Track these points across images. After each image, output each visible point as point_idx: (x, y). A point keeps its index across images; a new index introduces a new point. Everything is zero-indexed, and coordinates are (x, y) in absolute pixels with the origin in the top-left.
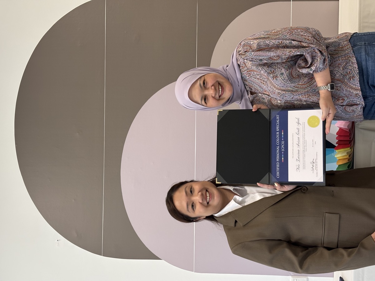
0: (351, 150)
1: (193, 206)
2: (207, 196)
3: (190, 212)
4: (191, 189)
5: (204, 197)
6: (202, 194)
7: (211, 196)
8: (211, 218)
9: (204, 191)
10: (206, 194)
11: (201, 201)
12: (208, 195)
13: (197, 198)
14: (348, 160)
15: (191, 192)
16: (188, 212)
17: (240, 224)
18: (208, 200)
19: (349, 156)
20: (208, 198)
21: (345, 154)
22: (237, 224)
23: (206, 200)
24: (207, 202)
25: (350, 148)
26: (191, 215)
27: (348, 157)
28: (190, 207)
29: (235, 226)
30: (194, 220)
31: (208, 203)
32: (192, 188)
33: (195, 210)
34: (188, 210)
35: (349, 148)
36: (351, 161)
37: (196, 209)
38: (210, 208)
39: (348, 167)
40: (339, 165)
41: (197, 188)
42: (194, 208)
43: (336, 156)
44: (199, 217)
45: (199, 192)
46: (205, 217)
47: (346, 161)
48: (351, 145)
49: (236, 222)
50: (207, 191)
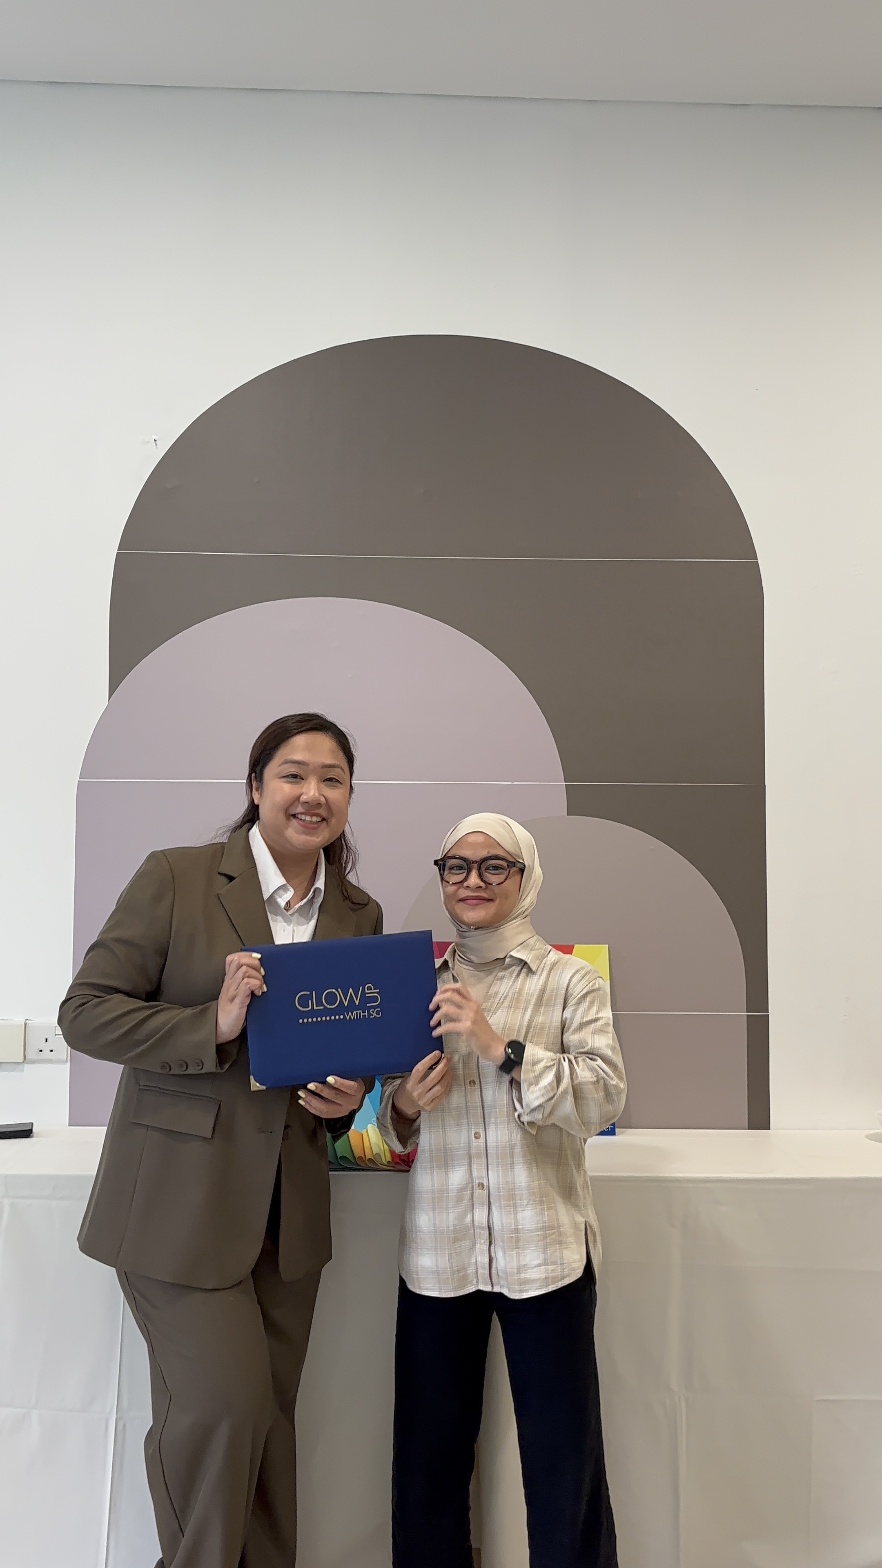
0: (385, 1163)
1: (295, 776)
2: (312, 815)
3: (280, 766)
4: (338, 781)
5: (312, 807)
6: (319, 805)
7: (309, 829)
8: (252, 815)
9: (323, 812)
10: (317, 815)
11: (304, 798)
12: (315, 819)
13: (311, 790)
14: (360, 1158)
15: (330, 780)
16: (281, 761)
17: (222, 887)
18: (303, 817)
19: (370, 1160)
20: (308, 818)
21: (375, 1151)
22: (224, 880)
23: (302, 813)
24: (298, 814)
25: (389, 1162)
26: (271, 770)
27: (369, 1155)
28: (293, 770)
29: (220, 874)
30: (253, 775)
31: (294, 816)
32: (339, 784)
33: (285, 780)
34: (287, 762)
35: (390, 1159)
36: (360, 1166)
37: (287, 782)
38: (282, 817)
42: (289, 780)
43: (370, 1126)
44: (260, 789)
45: (326, 799)
46: (256, 802)
47: (358, 1153)
48: (397, 1163)
49: (231, 879)
50: (324, 819)
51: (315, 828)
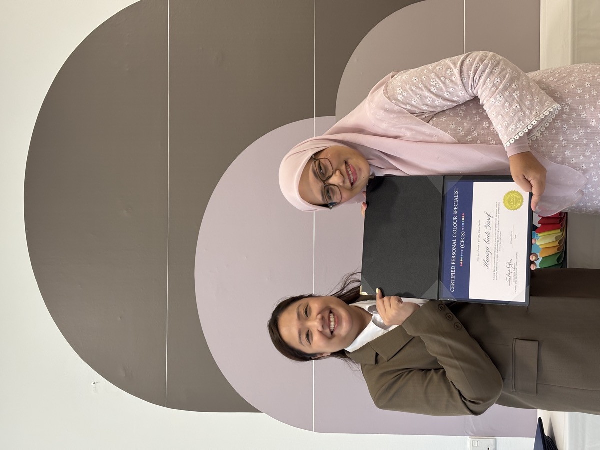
0: (562, 233)
1: (308, 335)
3: (304, 346)
4: (307, 309)
5: (325, 322)
6: (323, 318)
8: (341, 354)
9: (327, 313)
11: (321, 329)
13: (315, 324)
14: (558, 250)
15: (306, 313)
16: (300, 345)
18: (332, 327)
19: (559, 243)
21: (553, 239)
22: (379, 359)
24: (331, 331)
25: (561, 231)
26: (307, 349)
27: (557, 244)
28: (304, 337)
29: (376, 363)
31: (332, 333)
32: (308, 307)
34: (301, 343)
35: (559, 231)
36: (563, 250)
39: (558, 260)
40: (543, 258)
41: (315, 307)
42: (310, 340)
43: (538, 243)
45: (319, 314)
46: (330, 354)
47: (555, 251)
48: (562, 226)
49: (377, 355)
50: (331, 312)
51: (338, 318)
